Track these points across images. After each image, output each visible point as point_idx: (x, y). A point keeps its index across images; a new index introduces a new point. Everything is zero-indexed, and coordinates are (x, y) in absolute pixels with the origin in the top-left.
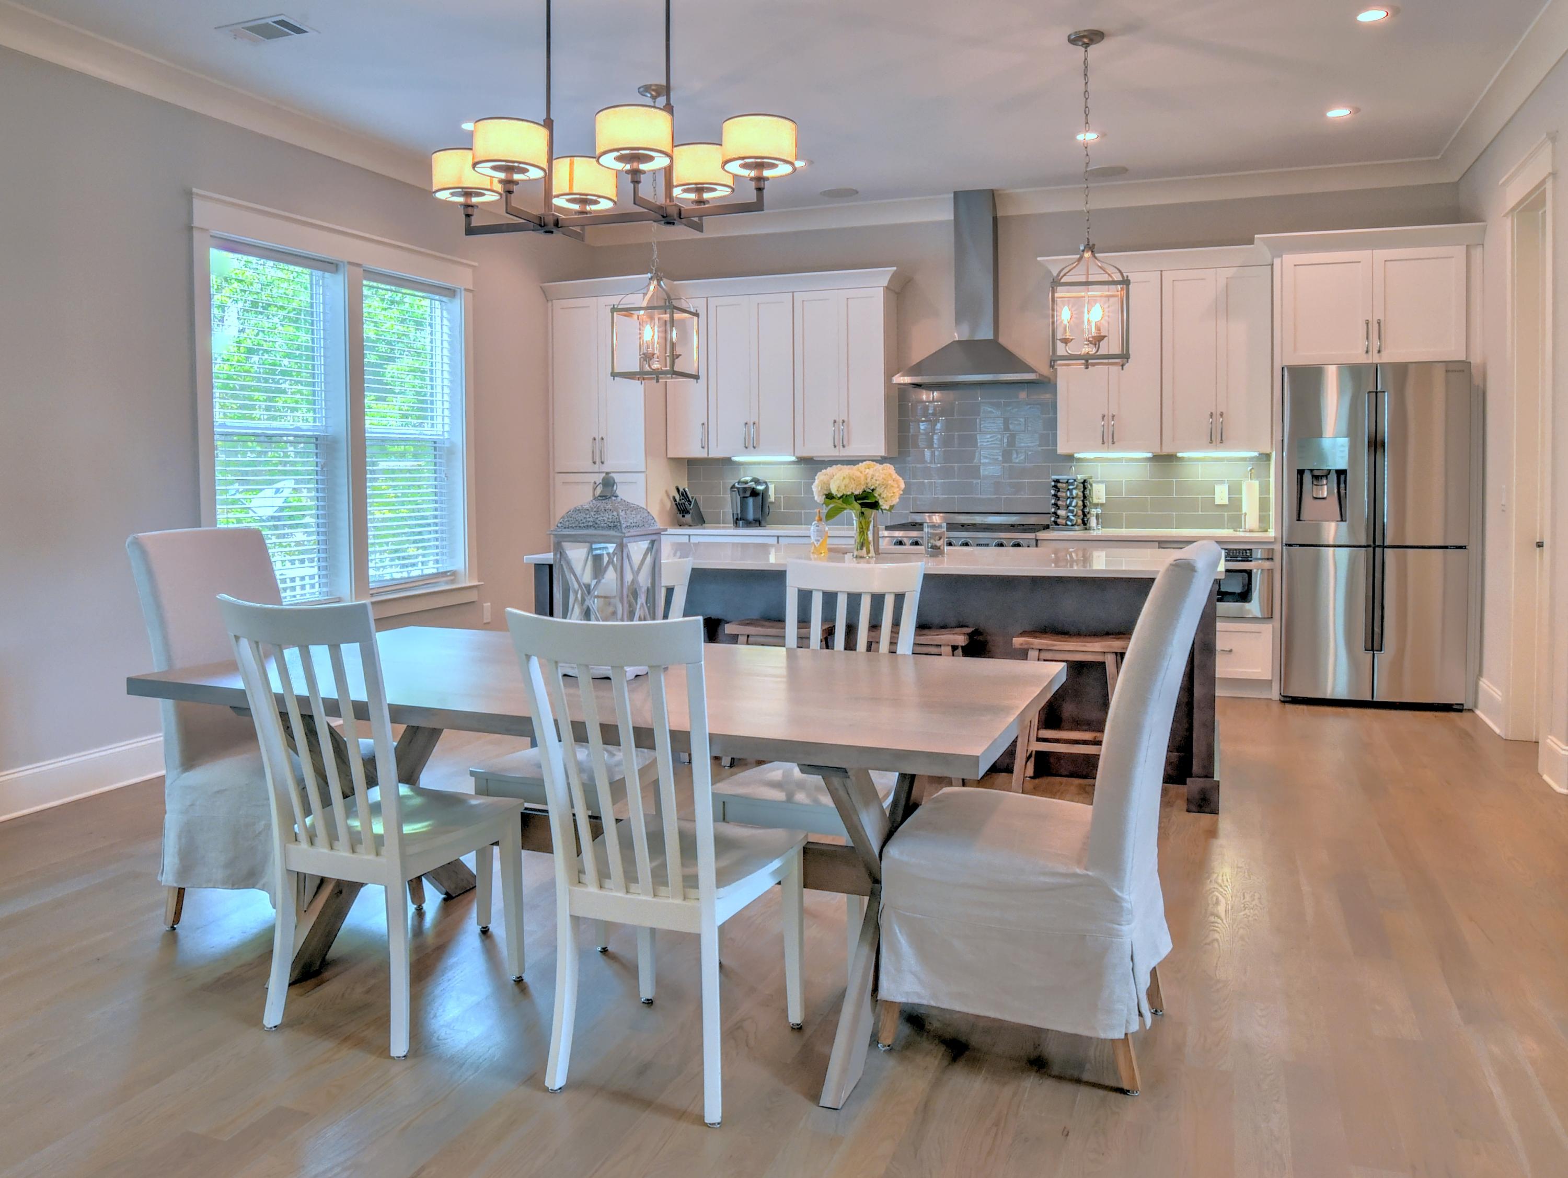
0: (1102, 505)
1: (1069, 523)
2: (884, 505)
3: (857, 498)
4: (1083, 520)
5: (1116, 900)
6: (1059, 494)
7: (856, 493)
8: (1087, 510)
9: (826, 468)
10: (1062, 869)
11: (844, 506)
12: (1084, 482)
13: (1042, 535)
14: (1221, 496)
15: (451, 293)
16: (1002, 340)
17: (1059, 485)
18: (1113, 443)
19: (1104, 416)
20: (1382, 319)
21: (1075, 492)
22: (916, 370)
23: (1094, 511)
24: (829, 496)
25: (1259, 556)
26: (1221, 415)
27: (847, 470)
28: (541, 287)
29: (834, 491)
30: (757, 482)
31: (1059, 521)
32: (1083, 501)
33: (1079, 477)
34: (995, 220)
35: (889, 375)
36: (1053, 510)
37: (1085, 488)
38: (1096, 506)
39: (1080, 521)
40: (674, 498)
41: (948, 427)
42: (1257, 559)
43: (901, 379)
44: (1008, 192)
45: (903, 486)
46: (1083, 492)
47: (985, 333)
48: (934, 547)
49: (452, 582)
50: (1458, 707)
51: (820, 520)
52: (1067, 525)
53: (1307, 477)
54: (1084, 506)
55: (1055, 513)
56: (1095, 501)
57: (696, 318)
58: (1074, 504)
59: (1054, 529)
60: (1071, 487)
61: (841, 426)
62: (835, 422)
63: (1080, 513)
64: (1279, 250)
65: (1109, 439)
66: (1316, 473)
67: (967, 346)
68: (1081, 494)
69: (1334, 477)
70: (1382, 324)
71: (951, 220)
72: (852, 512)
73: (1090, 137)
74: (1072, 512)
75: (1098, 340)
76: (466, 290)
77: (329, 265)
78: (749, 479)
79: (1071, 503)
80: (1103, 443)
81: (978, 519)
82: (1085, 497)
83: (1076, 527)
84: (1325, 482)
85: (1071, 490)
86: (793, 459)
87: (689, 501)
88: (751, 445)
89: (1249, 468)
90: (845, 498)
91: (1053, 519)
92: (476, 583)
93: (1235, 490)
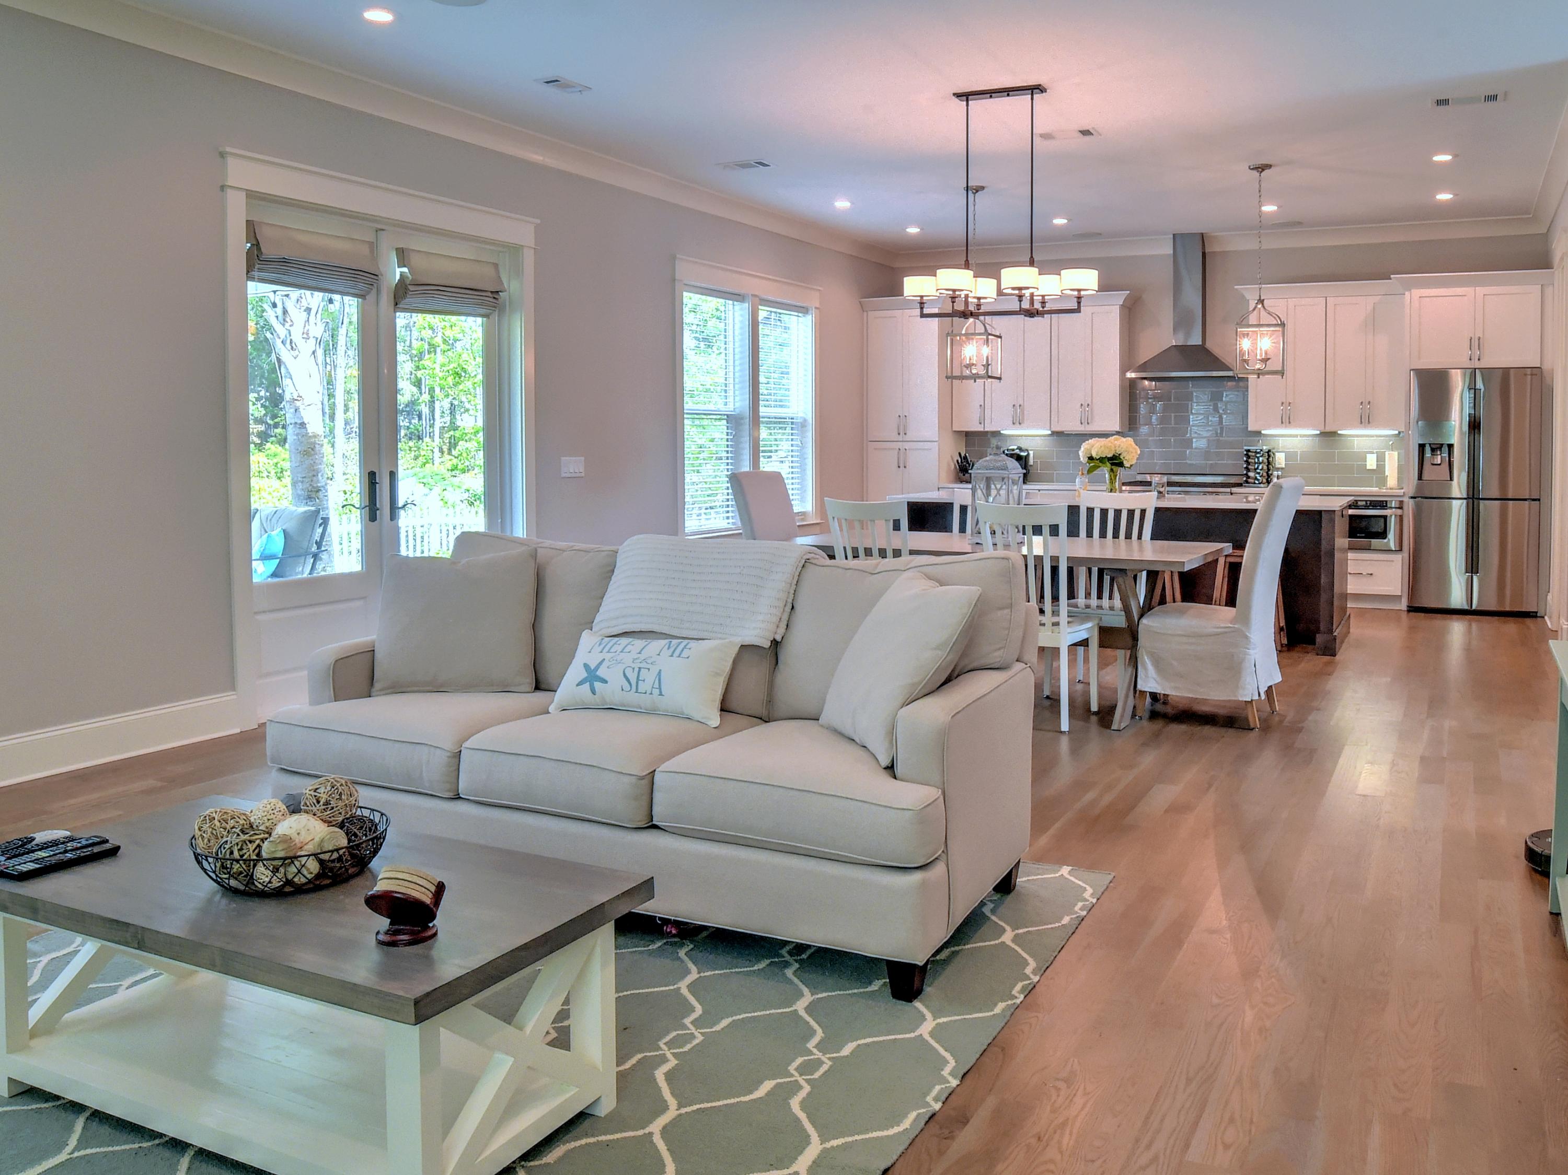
0: (1282, 468)
1: (1257, 482)
2: (1126, 464)
3: (1110, 459)
4: (1267, 480)
5: (1247, 637)
6: (1250, 460)
7: (1109, 456)
8: (1270, 472)
9: (1088, 440)
10: (1222, 625)
11: (1101, 464)
12: (1269, 451)
13: (1234, 490)
14: (1371, 462)
15: (804, 310)
16: (1209, 345)
17: (1250, 454)
18: (1290, 423)
19: (1283, 403)
20: (1481, 336)
21: (1261, 459)
22: (1143, 368)
23: (1275, 473)
24: (1091, 458)
25: (1393, 506)
26: (1369, 403)
27: (1103, 441)
28: (860, 302)
29: (1094, 455)
30: (1020, 449)
31: (1250, 480)
32: (1268, 466)
33: (1265, 448)
34: (1204, 254)
35: (1123, 371)
36: (1245, 472)
37: (1269, 456)
38: (1278, 469)
39: (1265, 481)
40: (958, 461)
41: (1165, 409)
42: (1391, 508)
43: (1131, 375)
44: (1213, 234)
45: (1139, 452)
46: (1268, 459)
47: (1196, 340)
48: (1160, 492)
49: (803, 520)
50: (1534, 614)
51: (1083, 474)
52: (1255, 483)
53: (1428, 449)
54: (1269, 470)
55: (1246, 474)
56: (1278, 466)
57: (999, 340)
58: (1260, 467)
59: (1245, 486)
60: (1258, 455)
61: (1087, 408)
62: (1082, 405)
63: (1265, 474)
64: (1409, 286)
65: (1286, 420)
66: (1434, 446)
67: (1183, 350)
68: (1266, 461)
69: (1445, 449)
70: (1481, 340)
71: (1169, 255)
72: (1105, 470)
73: (1269, 208)
74: (1259, 473)
75: (1265, 360)
76: (816, 308)
77: (737, 297)
78: (1015, 447)
79: (1258, 467)
80: (1282, 423)
81: (1189, 479)
82: (1269, 463)
83: (1262, 485)
84: (1439, 453)
85: (1258, 458)
86: (1049, 432)
87: (968, 463)
88: (1018, 421)
89: (1391, 443)
90: (1102, 460)
91: (1245, 479)
92: (818, 522)
93: (1381, 459)
